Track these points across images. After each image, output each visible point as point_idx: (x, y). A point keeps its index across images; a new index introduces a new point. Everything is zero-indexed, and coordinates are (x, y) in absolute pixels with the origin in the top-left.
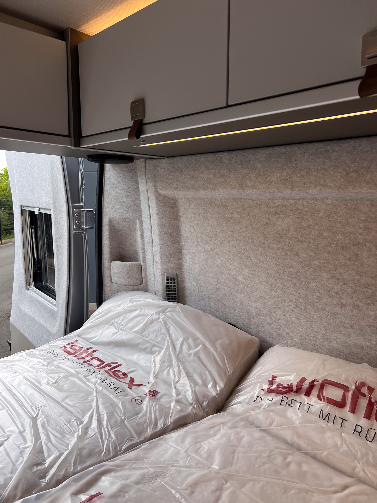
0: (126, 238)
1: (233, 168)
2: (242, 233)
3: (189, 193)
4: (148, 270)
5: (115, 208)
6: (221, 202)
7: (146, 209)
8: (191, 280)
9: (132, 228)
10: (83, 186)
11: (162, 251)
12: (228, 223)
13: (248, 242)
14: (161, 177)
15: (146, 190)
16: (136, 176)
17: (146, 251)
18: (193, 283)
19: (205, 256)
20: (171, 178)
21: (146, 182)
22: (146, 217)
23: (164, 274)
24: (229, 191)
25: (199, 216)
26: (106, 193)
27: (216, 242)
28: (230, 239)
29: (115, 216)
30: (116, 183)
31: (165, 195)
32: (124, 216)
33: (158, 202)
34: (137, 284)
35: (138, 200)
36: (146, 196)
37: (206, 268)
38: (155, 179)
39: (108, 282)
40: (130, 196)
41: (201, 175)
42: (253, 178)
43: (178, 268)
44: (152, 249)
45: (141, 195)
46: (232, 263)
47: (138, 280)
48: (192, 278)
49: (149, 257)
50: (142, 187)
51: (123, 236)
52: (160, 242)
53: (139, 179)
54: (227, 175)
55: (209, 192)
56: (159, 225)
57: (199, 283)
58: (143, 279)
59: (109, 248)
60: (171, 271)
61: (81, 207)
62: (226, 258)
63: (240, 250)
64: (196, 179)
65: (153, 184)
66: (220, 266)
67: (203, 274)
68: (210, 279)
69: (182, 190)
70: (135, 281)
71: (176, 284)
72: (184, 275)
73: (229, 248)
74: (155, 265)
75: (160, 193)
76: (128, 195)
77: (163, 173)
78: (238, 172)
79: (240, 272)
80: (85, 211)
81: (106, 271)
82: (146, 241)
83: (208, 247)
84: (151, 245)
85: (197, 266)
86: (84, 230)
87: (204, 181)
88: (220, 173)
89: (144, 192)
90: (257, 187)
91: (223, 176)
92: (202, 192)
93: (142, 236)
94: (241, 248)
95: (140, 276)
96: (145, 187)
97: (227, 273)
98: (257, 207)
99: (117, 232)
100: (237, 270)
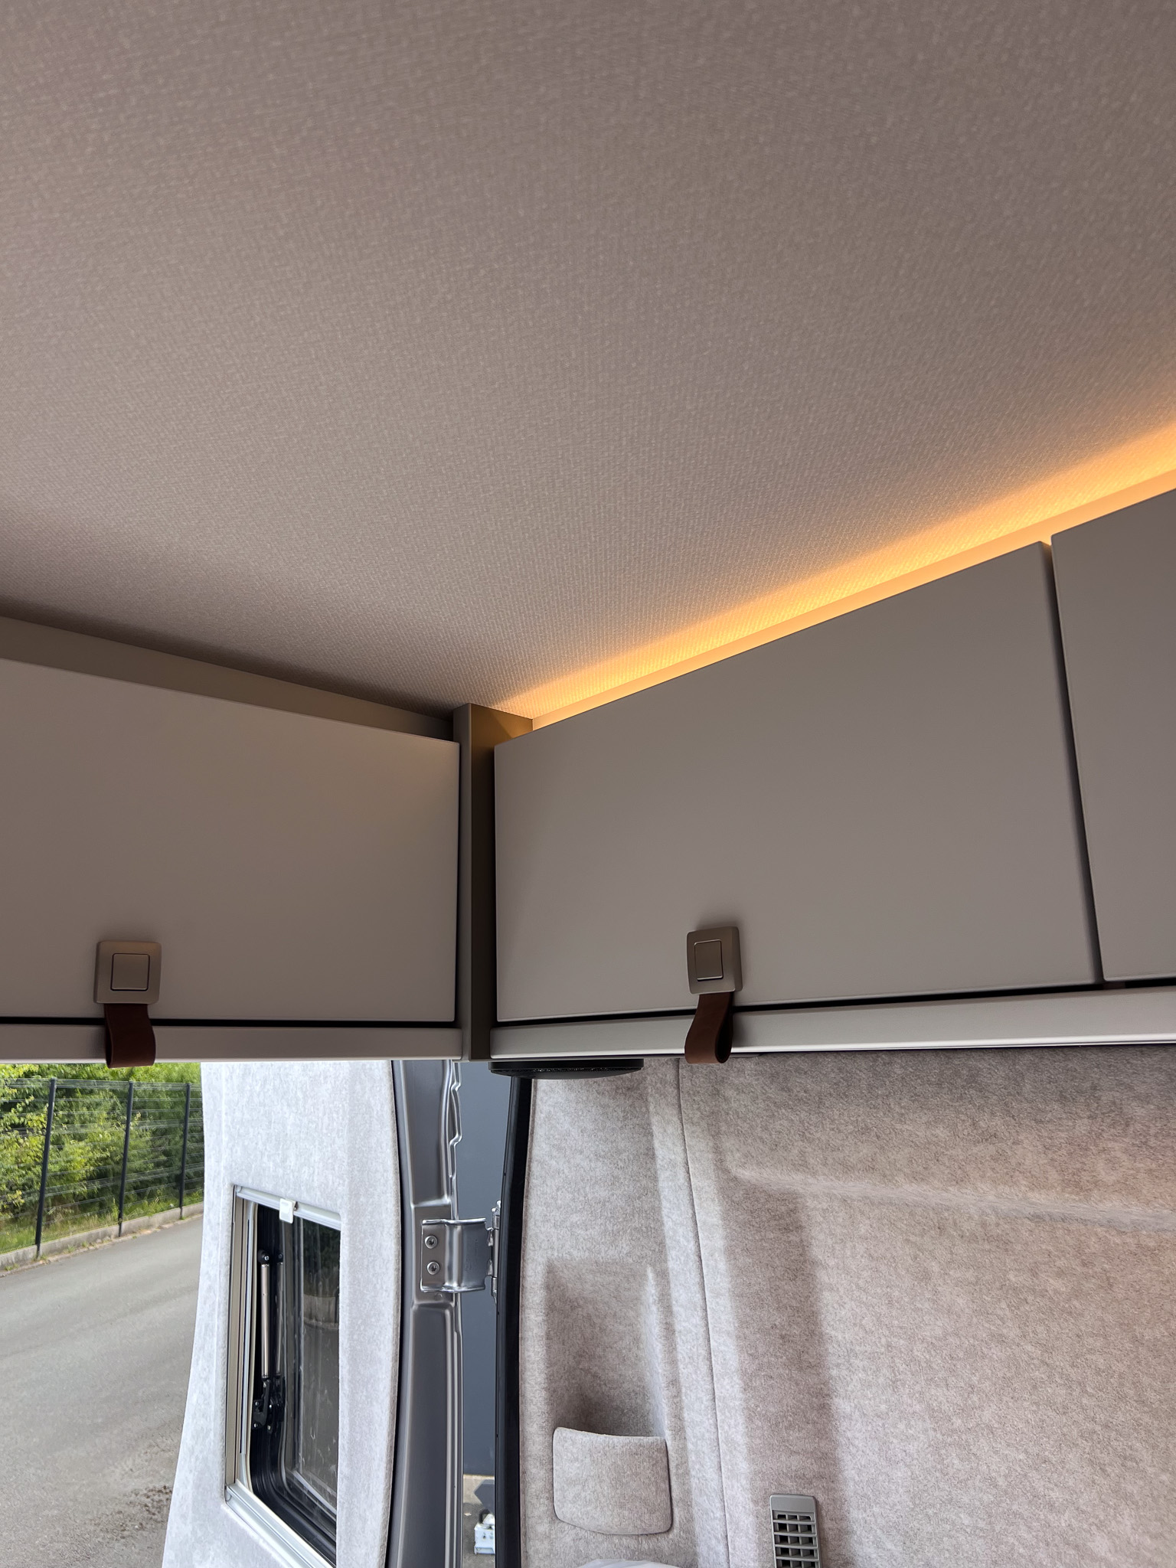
0: (602, 1330)
1: (1029, 1110)
2: (1088, 1356)
3: (851, 1184)
4: (693, 1473)
5: (568, 1224)
6: (984, 1225)
7: (681, 1231)
8: (878, 1531)
9: (626, 1293)
10: (454, 1136)
11: (753, 1401)
12: (1022, 1309)
13: (1122, 1398)
14: (739, 1122)
15: (680, 1159)
16: (644, 1109)
17: (684, 1390)
18: (889, 1546)
19: (931, 1433)
20: (778, 1127)
21: (680, 1132)
22: (682, 1258)
23: (765, 1500)
24: (1020, 1195)
25: (895, 1268)
26: (539, 1169)
27: (975, 1379)
28: (1037, 1373)
29: (569, 1253)
30: (575, 1132)
31: (754, 1181)
32: (603, 1254)
33: (728, 1208)
34: (651, 1531)
35: (650, 1195)
36: (682, 1181)
37: (941, 1485)
38: (715, 1125)
39: (540, 1517)
40: (622, 1180)
41: (898, 1126)
42: (1119, 1154)
43: (821, 1477)
44: (709, 1387)
45: (663, 1176)
46: (1055, 1476)
47: (658, 1514)
48: (884, 1522)
49: (696, 1415)
50: (667, 1147)
51: (593, 1325)
52: (741, 1363)
53: (654, 1120)
54: (1007, 1134)
55: (934, 1188)
56: (738, 1295)
57: (915, 1547)
58: (676, 1510)
59: (543, 1376)
60: (790, 1485)
61: (445, 1211)
62: (1026, 1452)
63: (1090, 1426)
64: (878, 1137)
65: (707, 1144)
66: (1001, 1482)
67: (930, 1512)
68: (962, 1538)
69: (825, 1174)
70: (647, 1516)
71: (815, 1547)
72: (845, 1507)
73: (1034, 1411)
74: (726, 1458)
75: (738, 1175)
76: (616, 1178)
77: (745, 1106)
78: (1053, 1128)
79: (1097, 1522)
80: (459, 1228)
81: (534, 1471)
82: (682, 1350)
83: (941, 1399)
84: (704, 1369)
85: (900, 1473)
86: (450, 1296)
87: (912, 1150)
88: (974, 1124)
89: (674, 1166)
90: (1144, 1192)
91: (991, 1137)
92: (906, 1186)
93: (669, 1330)
94: (1093, 1419)
95: (665, 1497)
96: (679, 1149)
97: (1038, 1520)
98: (1144, 1258)
99: (573, 1308)
100: (1083, 1512)
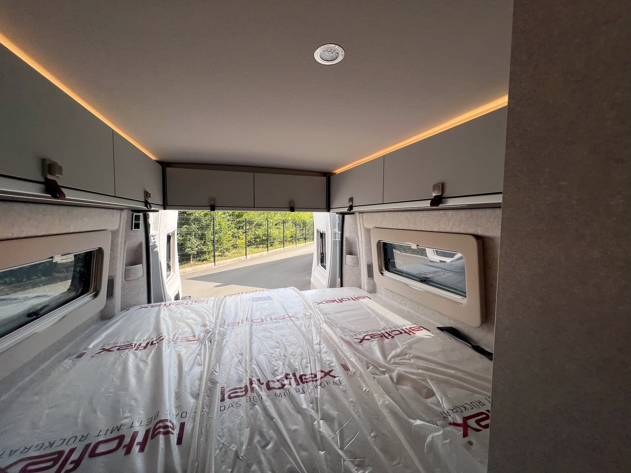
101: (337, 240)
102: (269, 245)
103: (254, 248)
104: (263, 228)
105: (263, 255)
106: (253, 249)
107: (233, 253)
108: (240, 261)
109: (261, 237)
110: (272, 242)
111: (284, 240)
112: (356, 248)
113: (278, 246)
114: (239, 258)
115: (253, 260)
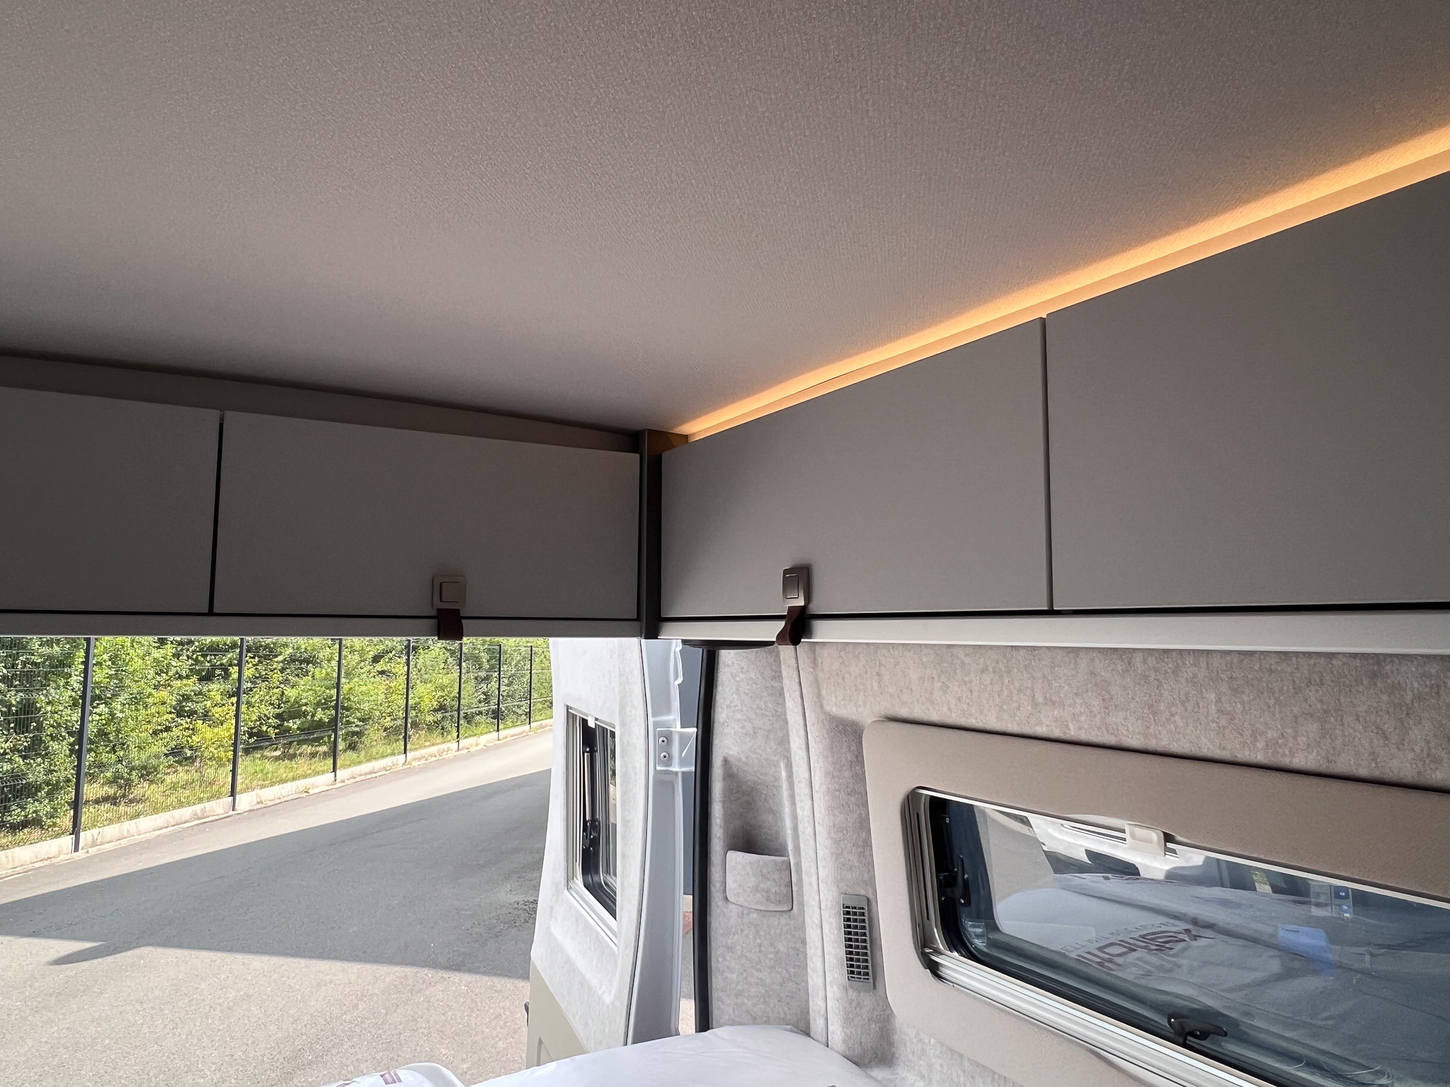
101: (676, 768)
102: (341, 746)
103: (277, 759)
104: (317, 675)
105: (311, 792)
106: (269, 766)
107: (174, 787)
108: (205, 824)
109: (305, 714)
110: (354, 734)
111: (410, 720)
112: (777, 815)
113: (381, 748)
114: (198, 808)
115: (263, 815)
